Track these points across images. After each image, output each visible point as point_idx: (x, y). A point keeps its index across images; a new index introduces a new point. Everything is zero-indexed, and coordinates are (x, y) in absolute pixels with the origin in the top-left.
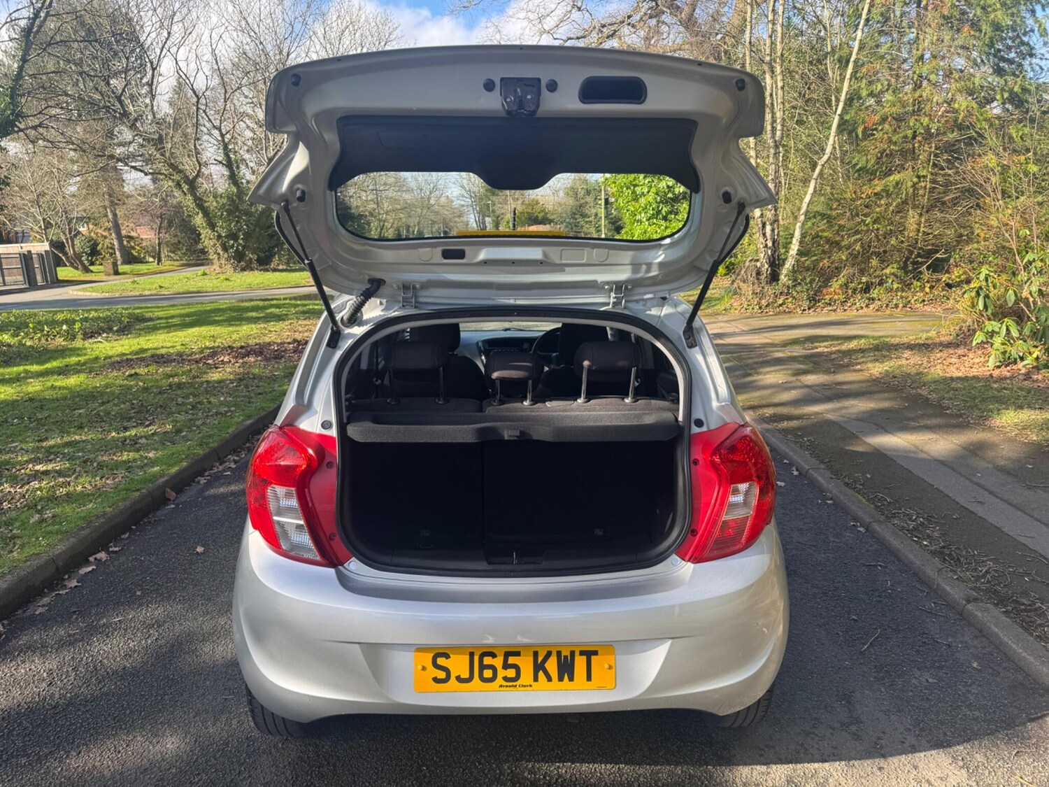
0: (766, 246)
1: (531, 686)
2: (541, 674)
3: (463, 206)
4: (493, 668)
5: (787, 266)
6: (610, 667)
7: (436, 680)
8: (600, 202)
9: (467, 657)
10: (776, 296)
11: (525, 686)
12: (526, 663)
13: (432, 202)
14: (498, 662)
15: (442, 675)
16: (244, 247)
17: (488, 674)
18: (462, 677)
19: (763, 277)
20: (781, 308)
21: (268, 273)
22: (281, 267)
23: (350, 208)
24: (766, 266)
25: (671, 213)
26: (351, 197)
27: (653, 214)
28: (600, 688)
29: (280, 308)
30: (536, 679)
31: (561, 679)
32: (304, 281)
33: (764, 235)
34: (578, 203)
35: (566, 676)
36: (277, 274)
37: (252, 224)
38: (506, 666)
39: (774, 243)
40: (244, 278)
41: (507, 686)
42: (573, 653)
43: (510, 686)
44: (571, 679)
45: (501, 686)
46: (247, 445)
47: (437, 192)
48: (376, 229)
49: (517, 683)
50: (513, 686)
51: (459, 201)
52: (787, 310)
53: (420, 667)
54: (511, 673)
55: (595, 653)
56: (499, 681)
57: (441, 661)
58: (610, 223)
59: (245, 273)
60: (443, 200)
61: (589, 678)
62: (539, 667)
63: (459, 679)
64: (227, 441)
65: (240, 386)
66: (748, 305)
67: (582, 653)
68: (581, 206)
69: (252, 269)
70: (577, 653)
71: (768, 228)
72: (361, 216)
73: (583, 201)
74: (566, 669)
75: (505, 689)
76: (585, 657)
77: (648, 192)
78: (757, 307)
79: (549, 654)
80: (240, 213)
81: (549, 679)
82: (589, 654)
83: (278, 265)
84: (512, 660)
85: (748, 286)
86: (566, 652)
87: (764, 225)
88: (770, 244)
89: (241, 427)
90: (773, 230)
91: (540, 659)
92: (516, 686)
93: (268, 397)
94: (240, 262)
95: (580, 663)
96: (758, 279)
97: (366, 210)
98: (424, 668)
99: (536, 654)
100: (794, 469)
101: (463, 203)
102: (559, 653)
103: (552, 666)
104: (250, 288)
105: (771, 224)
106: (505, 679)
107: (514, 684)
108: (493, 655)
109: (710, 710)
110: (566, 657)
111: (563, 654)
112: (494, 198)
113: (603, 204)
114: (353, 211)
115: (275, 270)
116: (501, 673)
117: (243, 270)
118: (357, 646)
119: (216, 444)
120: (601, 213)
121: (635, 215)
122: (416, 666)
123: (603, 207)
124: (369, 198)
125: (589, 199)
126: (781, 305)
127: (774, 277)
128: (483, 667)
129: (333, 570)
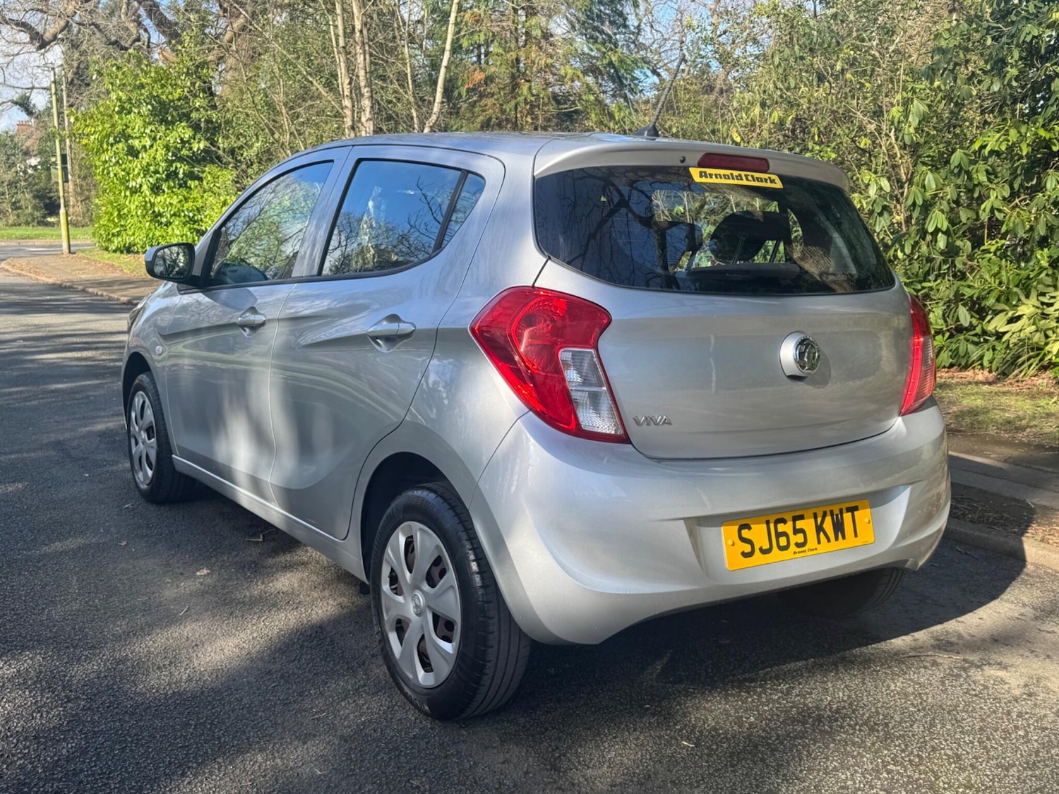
1: (817, 549)
2: (822, 535)
4: (785, 534)
6: (868, 522)
8: (53, 159)
9: (765, 525)
11: (813, 550)
14: (789, 528)
15: (748, 548)
17: (783, 541)
18: (764, 547)
25: (192, 179)
28: (865, 545)
30: (819, 542)
31: (837, 539)
35: (839, 533)
38: (796, 531)
41: (799, 553)
42: (841, 510)
43: (801, 552)
44: (844, 538)
45: (795, 553)
49: (806, 548)
50: (803, 551)
53: (731, 543)
54: (799, 538)
55: (856, 508)
56: (793, 548)
57: (745, 533)
58: (35, 197)
61: (856, 535)
62: (819, 529)
63: (761, 550)
67: (847, 509)
70: (844, 510)
74: (839, 527)
75: (798, 555)
76: (850, 514)
77: (152, 146)
79: (825, 514)
81: (829, 540)
82: (852, 510)
84: (799, 524)
86: (836, 510)
91: (819, 520)
92: (805, 551)
95: (848, 520)
98: (733, 543)
99: (815, 516)
102: (832, 512)
103: (828, 526)
106: (797, 545)
107: (804, 549)
108: (784, 521)
109: (899, 559)
110: (837, 516)
111: (835, 513)
113: (59, 162)
116: (793, 539)
118: (682, 521)
120: (57, 176)
121: (128, 181)
122: (726, 540)
123: (59, 167)
128: (779, 535)
129: (630, 446)
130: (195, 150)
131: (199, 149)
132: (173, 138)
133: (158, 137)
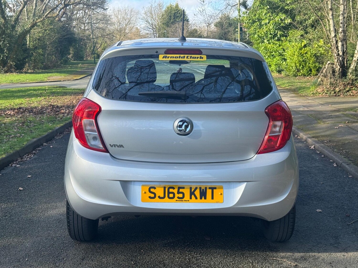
0: (338, 55)
1: (189, 201)
2: (193, 196)
3: (148, 34)
4: (173, 193)
5: (351, 67)
6: (221, 194)
7: (150, 197)
9: (163, 189)
10: (345, 86)
11: (186, 201)
12: (187, 192)
13: (127, 31)
14: (175, 191)
15: (152, 195)
16: (7, 57)
17: (171, 195)
18: (161, 196)
19: (336, 74)
20: (348, 93)
21: (22, 74)
22: (30, 71)
23: (74, 34)
24: (339, 67)
25: (283, 36)
26: (74, 27)
27: (271, 37)
28: (217, 202)
29: (36, 91)
30: (191, 198)
31: (201, 198)
32: (46, 79)
33: (337, 48)
34: (223, 31)
35: (203, 197)
36: (28, 75)
37: (12, 43)
38: (179, 193)
39: (343, 53)
40: (7, 77)
41: (179, 201)
42: (206, 188)
43: (180, 201)
44: (205, 198)
45: (176, 201)
46: (34, 152)
47: (131, 25)
48: (90, 48)
49: (183, 200)
50: (181, 201)
51: (145, 31)
52: (352, 94)
53: (144, 192)
54: (181, 195)
55: (215, 188)
56: (176, 198)
57: (152, 190)
59: (7, 74)
60: (134, 30)
61: (213, 198)
62: (192, 193)
63: (159, 197)
64: (24, 148)
65: (24, 126)
66: (327, 91)
67: (210, 188)
68: (225, 33)
69: (12, 72)
70: (208, 188)
71: (340, 44)
72: (81, 40)
73: (226, 30)
74: (203, 194)
75: (178, 201)
76: (211, 190)
77: (269, 23)
78: (333, 92)
79: (196, 189)
80: (6, 35)
81: (196, 198)
82: (213, 189)
83: (28, 69)
84: (181, 190)
85: (327, 80)
86: (203, 188)
87: (337, 42)
88: (341, 53)
89: (30, 143)
90: (343, 45)
91: (193, 190)
92: (183, 201)
93: (41, 130)
94: (4, 67)
95: (209, 192)
96: (334, 75)
97: (85, 36)
98: (145, 193)
99: (191, 188)
100: (335, 164)
101: (148, 32)
102: (200, 188)
103: (197, 193)
104: (12, 82)
105: (341, 42)
106: (178, 198)
107: (182, 200)
108: (174, 188)
110: (203, 190)
112: (168, 29)
113: (239, 31)
114: (76, 36)
115: (26, 73)
116: (177, 195)
117: (6, 72)
118: (119, 182)
119: (18, 149)
122: (142, 192)
123: (239, 33)
124: (86, 28)
125: (231, 29)
126: (348, 91)
127: (344, 73)
128: (169, 193)
129: (108, 154)
130: (287, 23)
131: (288, 23)
132: (277, 19)
133: (271, 19)
